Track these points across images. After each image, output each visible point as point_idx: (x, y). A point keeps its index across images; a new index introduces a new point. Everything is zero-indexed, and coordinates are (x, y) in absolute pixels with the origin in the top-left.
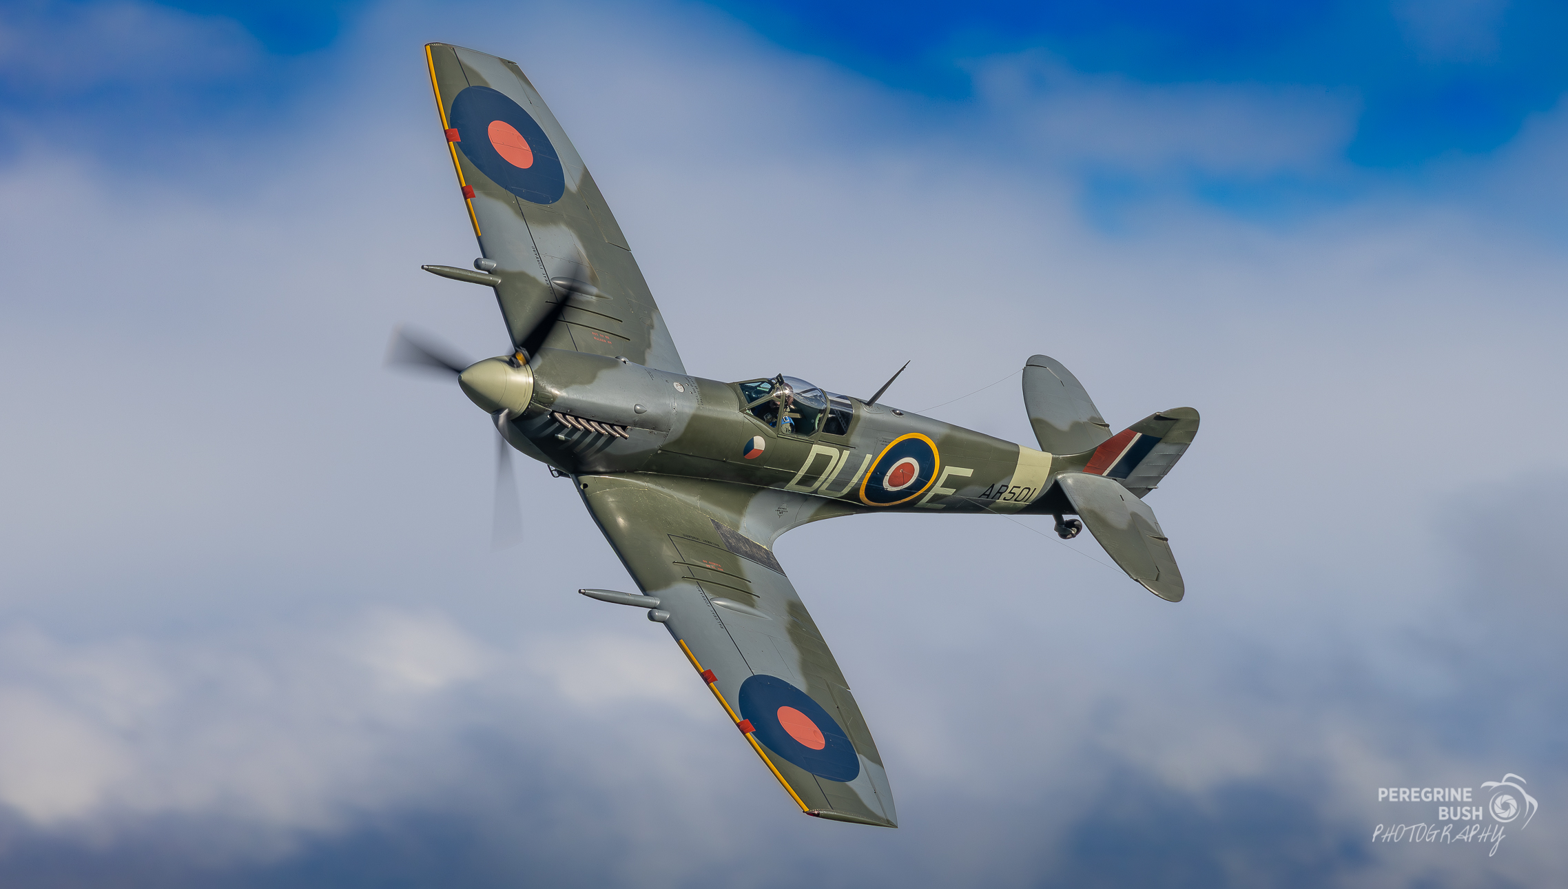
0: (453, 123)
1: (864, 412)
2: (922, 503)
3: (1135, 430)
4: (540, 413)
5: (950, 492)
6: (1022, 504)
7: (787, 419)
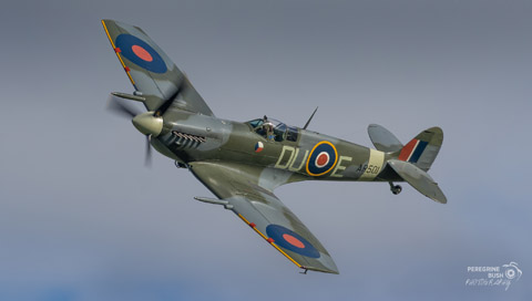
0: (117, 46)
1: (303, 132)
2: (333, 174)
3: (416, 138)
4: (167, 132)
5: (344, 168)
6: (375, 175)
7: (272, 136)
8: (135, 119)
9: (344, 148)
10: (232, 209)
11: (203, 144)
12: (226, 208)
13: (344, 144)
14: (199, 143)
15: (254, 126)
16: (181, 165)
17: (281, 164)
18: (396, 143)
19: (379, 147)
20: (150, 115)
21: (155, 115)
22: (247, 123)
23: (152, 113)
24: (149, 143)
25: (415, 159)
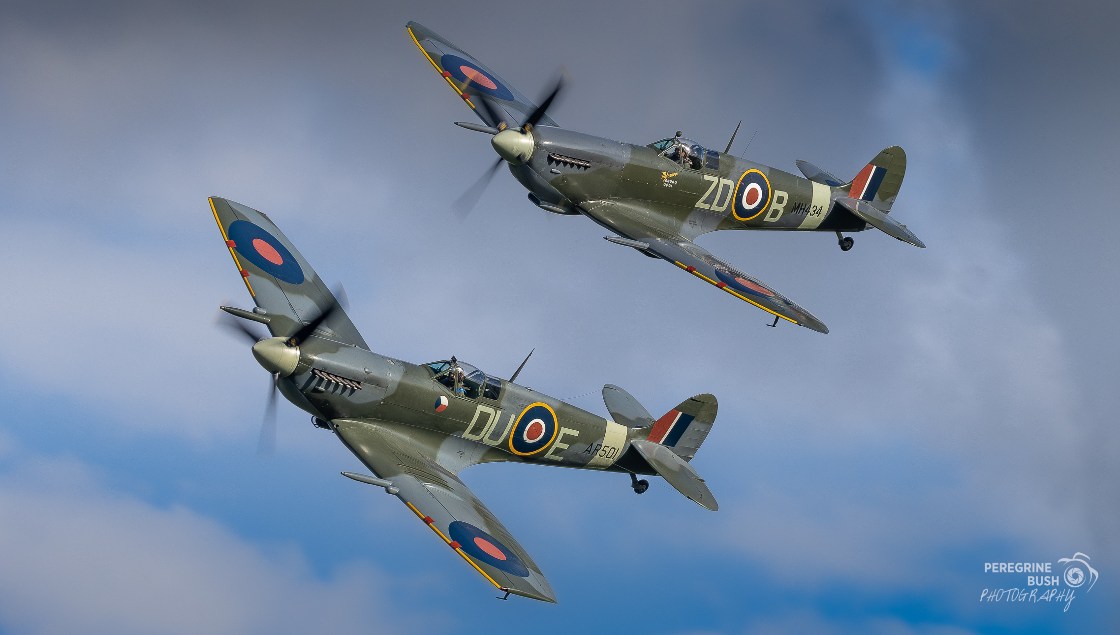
0: (230, 238)
1: (508, 387)
2: (549, 455)
3: (678, 409)
4: (305, 370)
5: (565, 446)
6: (611, 461)
7: (461, 388)
8: (258, 347)
9: (568, 415)
10: (397, 494)
11: (358, 392)
12: (388, 491)
13: (568, 409)
14: (353, 390)
15: (436, 371)
16: (321, 423)
17: (472, 432)
18: (644, 417)
19: (618, 418)
20: (279, 343)
21: (288, 344)
22: (425, 366)
23: (284, 339)
24: (276, 384)
25: (672, 441)
